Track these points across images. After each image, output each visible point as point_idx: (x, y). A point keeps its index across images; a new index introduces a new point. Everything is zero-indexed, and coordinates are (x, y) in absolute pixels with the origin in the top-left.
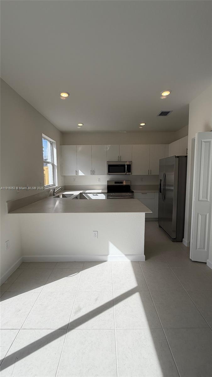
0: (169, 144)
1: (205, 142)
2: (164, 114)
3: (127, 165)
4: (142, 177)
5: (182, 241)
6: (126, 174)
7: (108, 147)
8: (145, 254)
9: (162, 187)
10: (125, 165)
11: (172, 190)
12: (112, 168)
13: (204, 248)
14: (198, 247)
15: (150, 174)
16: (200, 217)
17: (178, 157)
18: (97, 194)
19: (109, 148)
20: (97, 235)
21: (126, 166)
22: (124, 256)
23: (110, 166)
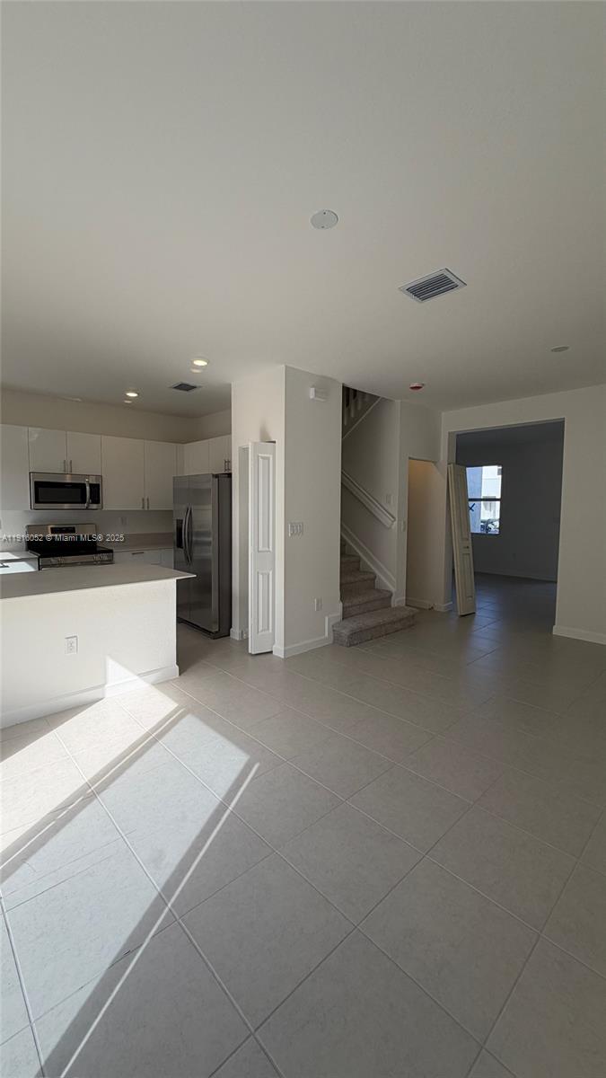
0: (186, 445)
1: (262, 458)
2: (184, 387)
3: (91, 485)
4: (123, 516)
5: (229, 635)
6: (87, 509)
7: (35, 433)
8: (177, 664)
9: (185, 536)
10: (84, 485)
11: (209, 543)
12: (46, 491)
13: (268, 629)
14: (261, 629)
15: (146, 509)
16: (261, 576)
17: (216, 476)
18: (5, 564)
19: (36, 436)
20: (75, 645)
21: (88, 488)
22: (137, 677)
23: (39, 486)
